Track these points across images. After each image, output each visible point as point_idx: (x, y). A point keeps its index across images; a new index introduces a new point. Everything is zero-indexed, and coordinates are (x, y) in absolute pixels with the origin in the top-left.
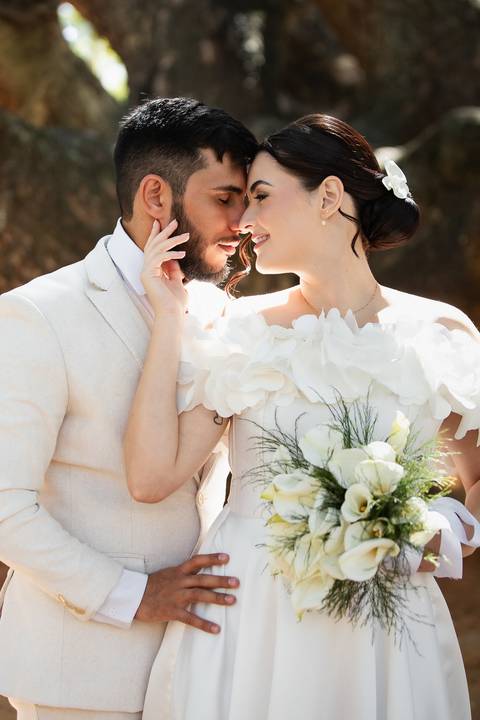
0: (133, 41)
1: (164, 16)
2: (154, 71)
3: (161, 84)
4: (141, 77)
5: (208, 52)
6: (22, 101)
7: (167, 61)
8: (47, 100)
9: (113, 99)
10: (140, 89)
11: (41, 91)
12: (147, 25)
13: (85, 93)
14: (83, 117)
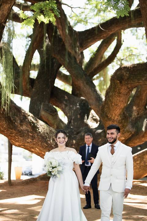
0: (68, 115)
1: (73, 111)
2: (71, 119)
3: (72, 121)
4: (70, 120)
5: (79, 116)
6: (53, 125)
7: (73, 118)
8: (57, 125)
9: (65, 124)
10: (69, 122)
11: (56, 124)
12: (70, 112)
13: (61, 124)
14: (61, 127)
